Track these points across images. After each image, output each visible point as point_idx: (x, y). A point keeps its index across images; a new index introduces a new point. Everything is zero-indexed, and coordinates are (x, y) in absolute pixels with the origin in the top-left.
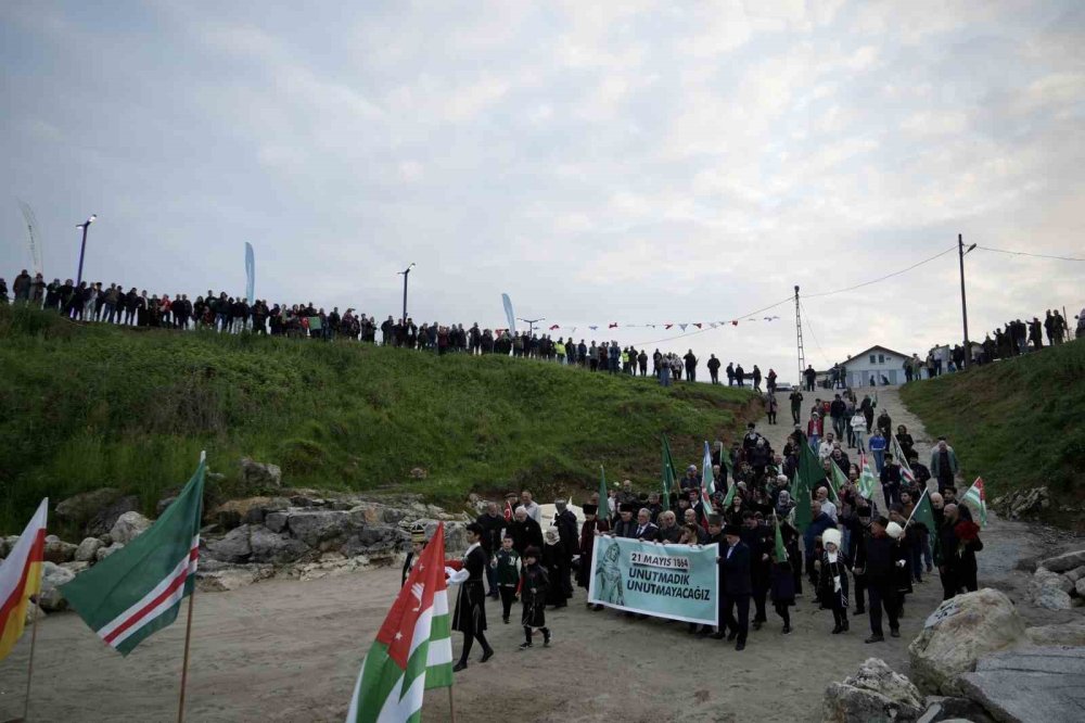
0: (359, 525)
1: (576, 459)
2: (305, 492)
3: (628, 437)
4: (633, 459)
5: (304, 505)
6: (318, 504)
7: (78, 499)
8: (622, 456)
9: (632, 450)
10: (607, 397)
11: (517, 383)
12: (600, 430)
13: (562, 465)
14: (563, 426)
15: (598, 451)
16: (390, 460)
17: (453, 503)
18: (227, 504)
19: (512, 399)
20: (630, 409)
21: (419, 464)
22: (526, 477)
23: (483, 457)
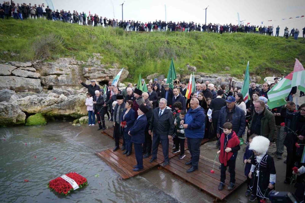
0: (220, 82)
1: (271, 64)
2: (203, 74)
3: (287, 57)
4: (289, 64)
5: (204, 77)
6: (207, 77)
7: (151, 75)
8: (285, 62)
9: (289, 61)
10: (278, 44)
11: (247, 41)
12: (278, 54)
13: (268, 66)
14: (265, 54)
15: (278, 61)
16: (219, 65)
17: (239, 76)
18: (186, 77)
19: (246, 46)
20: (287, 47)
21: (227, 66)
22: (257, 69)
23: (244, 63)
